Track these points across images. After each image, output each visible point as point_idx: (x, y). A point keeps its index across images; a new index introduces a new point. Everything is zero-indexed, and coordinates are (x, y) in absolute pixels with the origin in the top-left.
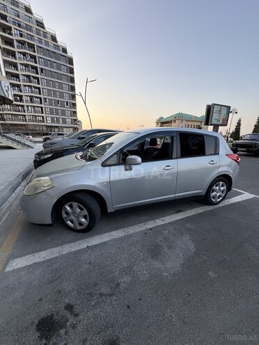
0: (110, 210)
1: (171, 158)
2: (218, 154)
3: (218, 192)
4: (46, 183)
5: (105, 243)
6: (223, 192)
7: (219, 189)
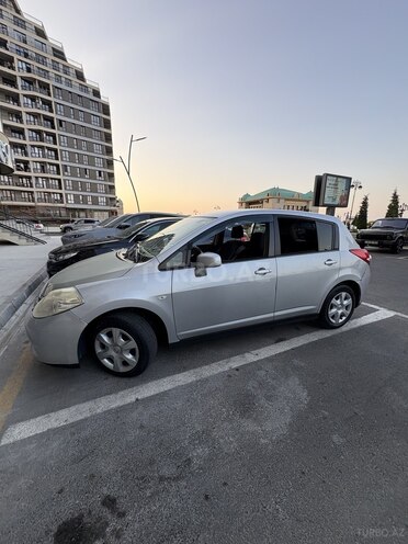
0: (172, 339)
1: (267, 256)
2: (338, 249)
3: (339, 309)
4: (69, 297)
5: (165, 393)
6: (347, 307)
7: (342, 304)
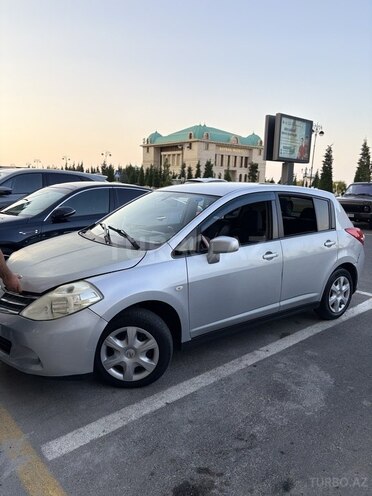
0: (185, 338)
3: (338, 296)
6: (345, 294)
7: (341, 290)
